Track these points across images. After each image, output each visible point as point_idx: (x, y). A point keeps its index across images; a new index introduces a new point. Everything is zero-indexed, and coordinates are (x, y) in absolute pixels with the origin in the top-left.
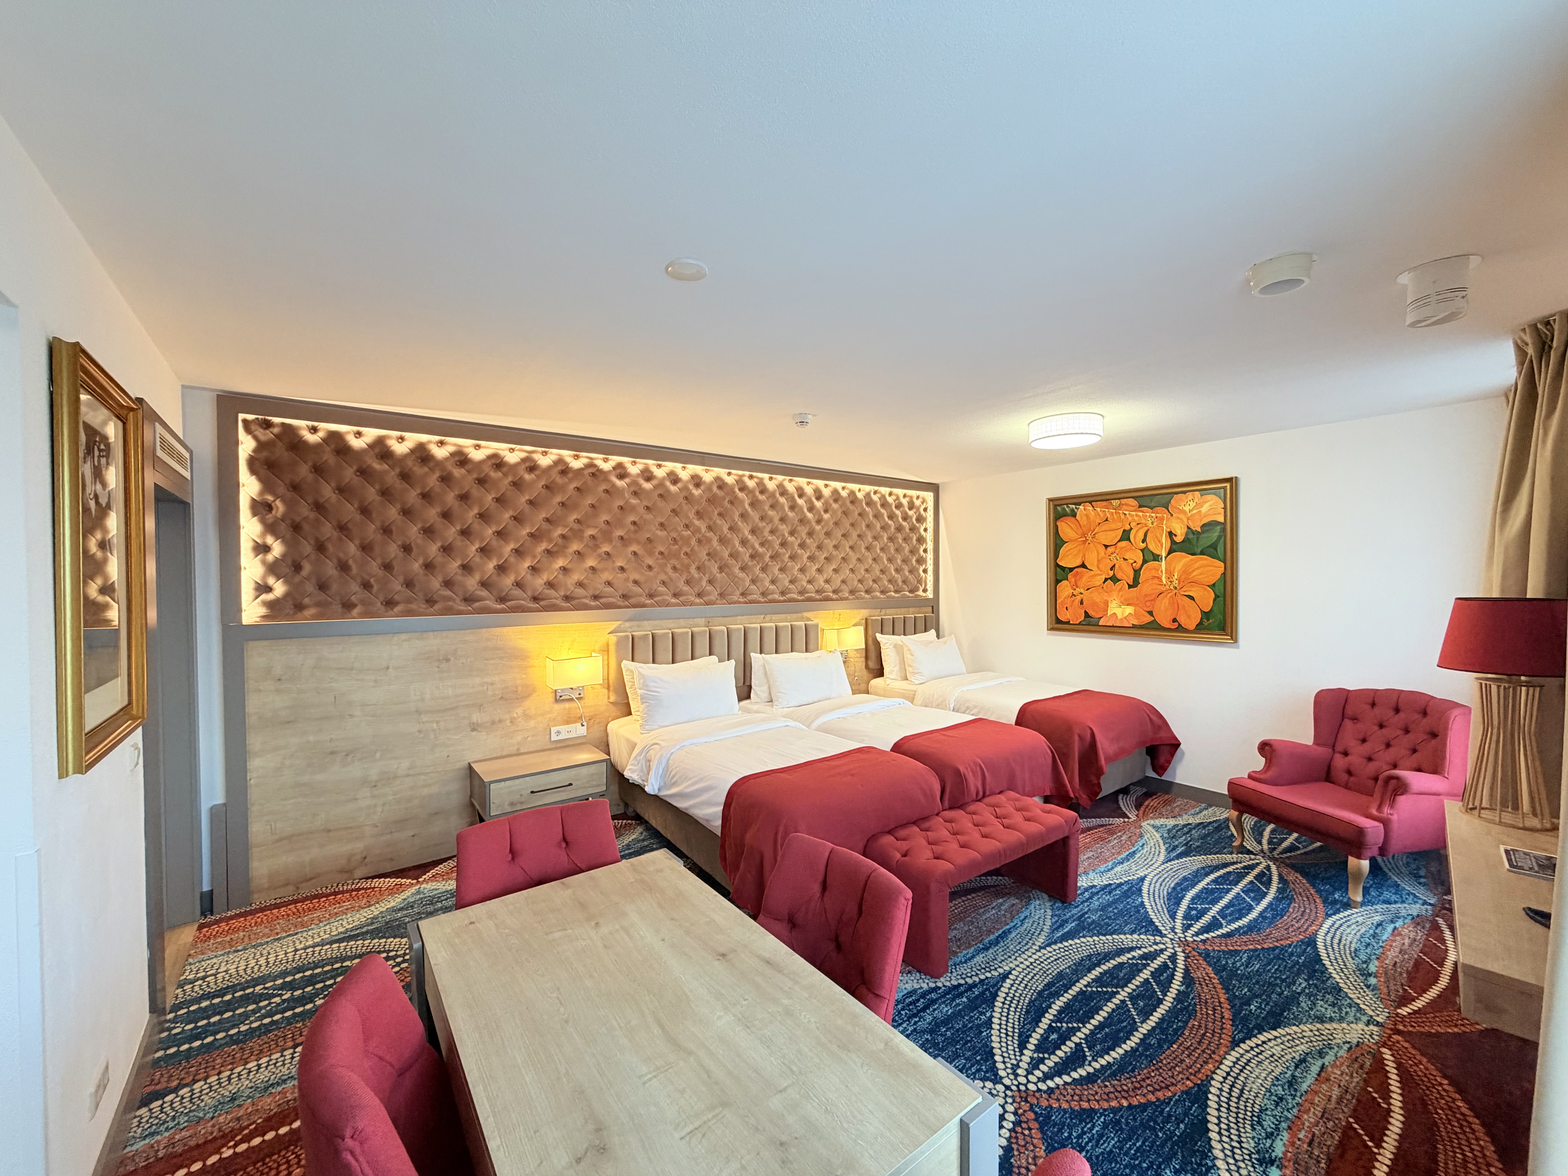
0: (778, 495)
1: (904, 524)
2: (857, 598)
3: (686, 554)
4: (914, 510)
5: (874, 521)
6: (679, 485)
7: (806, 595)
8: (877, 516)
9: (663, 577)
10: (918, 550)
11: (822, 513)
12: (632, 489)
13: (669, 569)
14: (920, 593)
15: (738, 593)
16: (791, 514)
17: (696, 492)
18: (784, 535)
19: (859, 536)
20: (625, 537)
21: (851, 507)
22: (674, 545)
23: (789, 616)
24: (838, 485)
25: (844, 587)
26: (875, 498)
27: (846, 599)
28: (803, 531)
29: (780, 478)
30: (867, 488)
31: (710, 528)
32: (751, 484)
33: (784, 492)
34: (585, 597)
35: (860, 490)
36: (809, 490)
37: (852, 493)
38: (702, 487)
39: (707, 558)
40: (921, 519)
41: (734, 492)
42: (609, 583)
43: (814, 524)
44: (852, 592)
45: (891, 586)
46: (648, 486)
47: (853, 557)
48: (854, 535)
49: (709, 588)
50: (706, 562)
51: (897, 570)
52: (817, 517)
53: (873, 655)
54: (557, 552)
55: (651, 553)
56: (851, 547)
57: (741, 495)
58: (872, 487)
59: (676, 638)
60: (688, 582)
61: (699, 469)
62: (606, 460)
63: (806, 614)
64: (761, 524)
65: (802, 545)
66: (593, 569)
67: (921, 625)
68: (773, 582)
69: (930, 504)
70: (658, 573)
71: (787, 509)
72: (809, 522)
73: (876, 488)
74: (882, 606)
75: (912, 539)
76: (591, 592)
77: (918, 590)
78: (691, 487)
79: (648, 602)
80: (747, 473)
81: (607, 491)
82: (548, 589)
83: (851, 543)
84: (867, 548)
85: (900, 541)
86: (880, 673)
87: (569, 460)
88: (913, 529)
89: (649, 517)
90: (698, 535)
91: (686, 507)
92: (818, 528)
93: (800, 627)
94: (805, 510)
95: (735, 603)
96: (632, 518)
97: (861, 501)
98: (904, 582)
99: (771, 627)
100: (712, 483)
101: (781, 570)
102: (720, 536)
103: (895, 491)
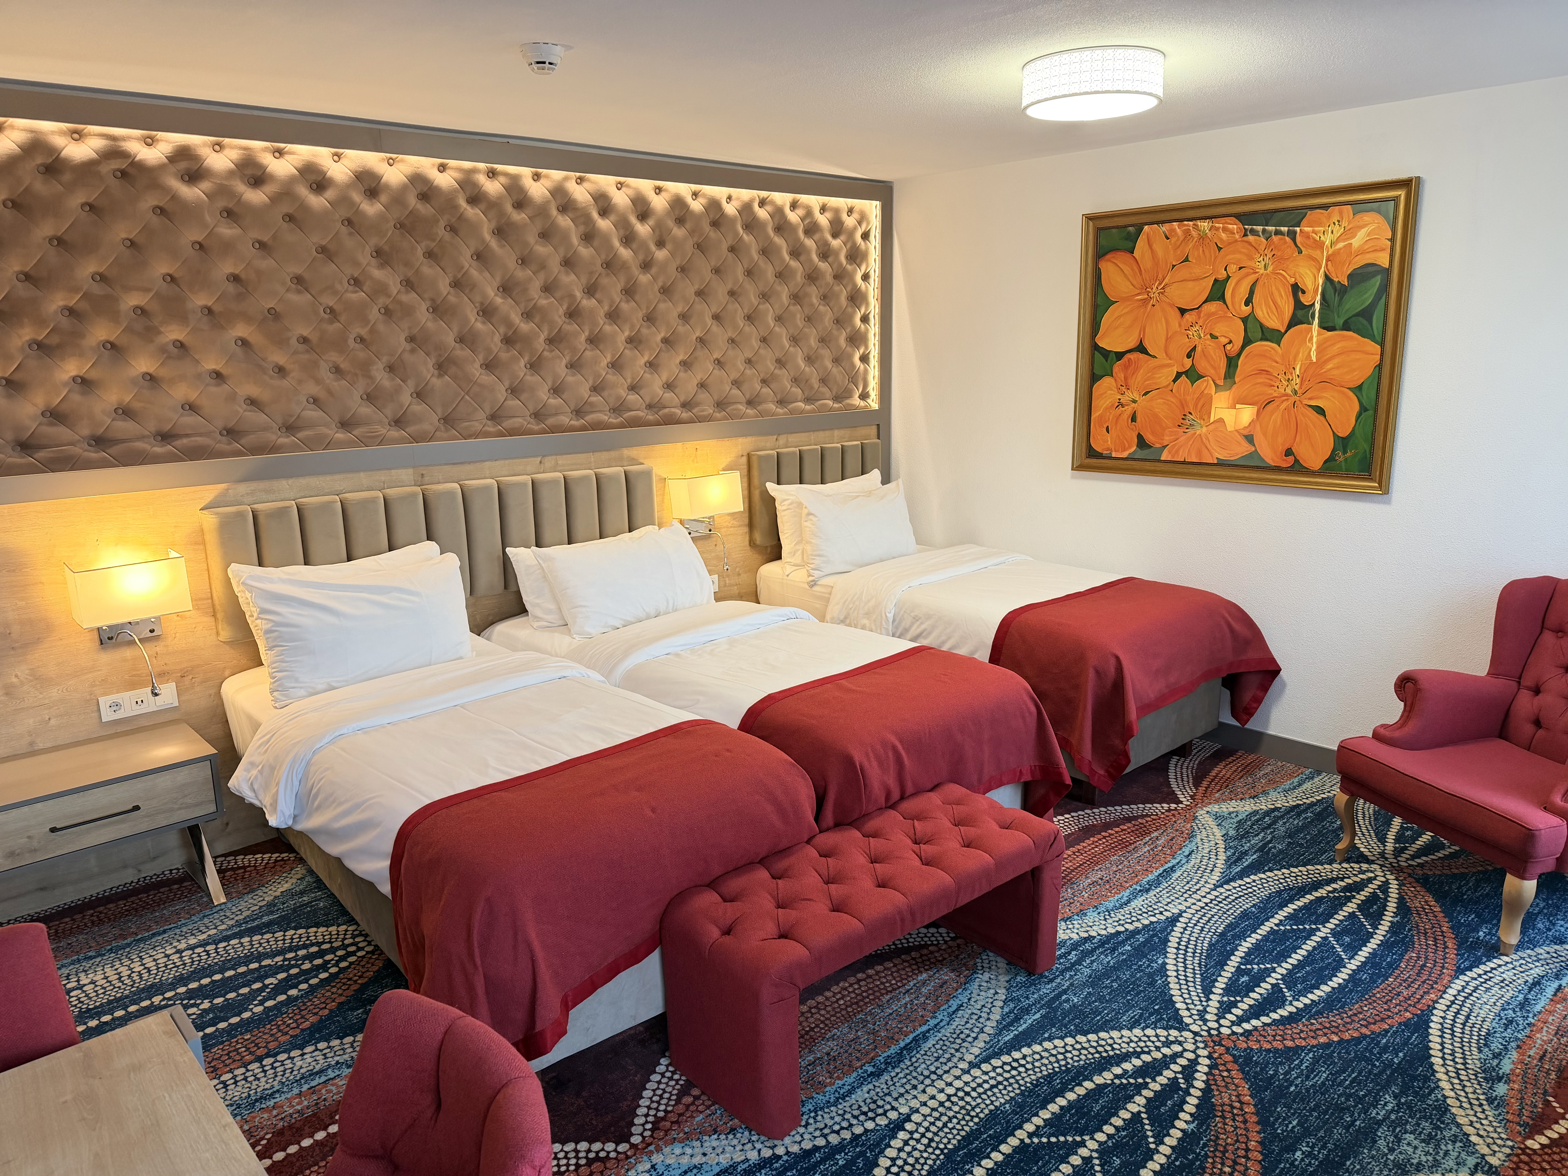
0: (554, 212)
1: (823, 266)
2: (731, 417)
3: (362, 340)
4: (843, 237)
5: (763, 263)
6: (330, 194)
7: (628, 415)
8: (766, 251)
9: (312, 389)
10: (851, 318)
11: (653, 247)
12: (221, 204)
13: (324, 372)
14: (856, 401)
15: (481, 415)
16: (585, 252)
17: (371, 209)
18: (572, 296)
19: (732, 293)
20: (217, 308)
21: (713, 234)
22: (331, 322)
23: (592, 457)
24: (683, 189)
25: (703, 396)
26: (762, 214)
27: (709, 419)
28: (614, 286)
29: (557, 175)
30: (745, 194)
31: (409, 284)
32: (493, 187)
33: (566, 205)
34: (142, 438)
35: (729, 198)
36: (621, 199)
37: (714, 205)
38: (384, 198)
39: (408, 346)
40: (856, 256)
41: (456, 207)
42: (191, 407)
43: (636, 271)
44: (720, 405)
45: (797, 391)
46: (256, 197)
47: (720, 334)
48: (721, 291)
49: (418, 408)
50: (407, 357)
51: (810, 360)
52: (641, 257)
53: (762, 521)
54: (59, 346)
55: (281, 342)
56: (716, 317)
57: (472, 212)
58: (755, 193)
59: (351, 511)
60: (370, 398)
61: (372, 160)
62: (150, 142)
63: (626, 452)
64: (522, 274)
65: (613, 316)
66: (151, 379)
67: (854, 462)
68: (556, 391)
69: (875, 224)
70: (300, 382)
71: (575, 240)
72: (624, 266)
73: (764, 194)
74: (779, 428)
75: (837, 296)
76: (152, 426)
77: (850, 396)
78: (357, 197)
79: (283, 440)
80: (482, 166)
81: (161, 211)
82: (51, 424)
83: (715, 309)
84: (749, 318)
85: (815, 301)
86: (775, 553)
87: (59, 141)
88: (840, 276)
89: (266, 264)
90: (382, 301)
91: (349, 243)
92: (644, 279)
93: (612, 478)
94: (616, 243)
95: (476, 435)
96: (228, 267)
97: (732, 221)
98: (823, 381)
99: (555, 481)
100: (404, 189)
101: (573, 366)
102: (433, 300)
103: (804, 198)
